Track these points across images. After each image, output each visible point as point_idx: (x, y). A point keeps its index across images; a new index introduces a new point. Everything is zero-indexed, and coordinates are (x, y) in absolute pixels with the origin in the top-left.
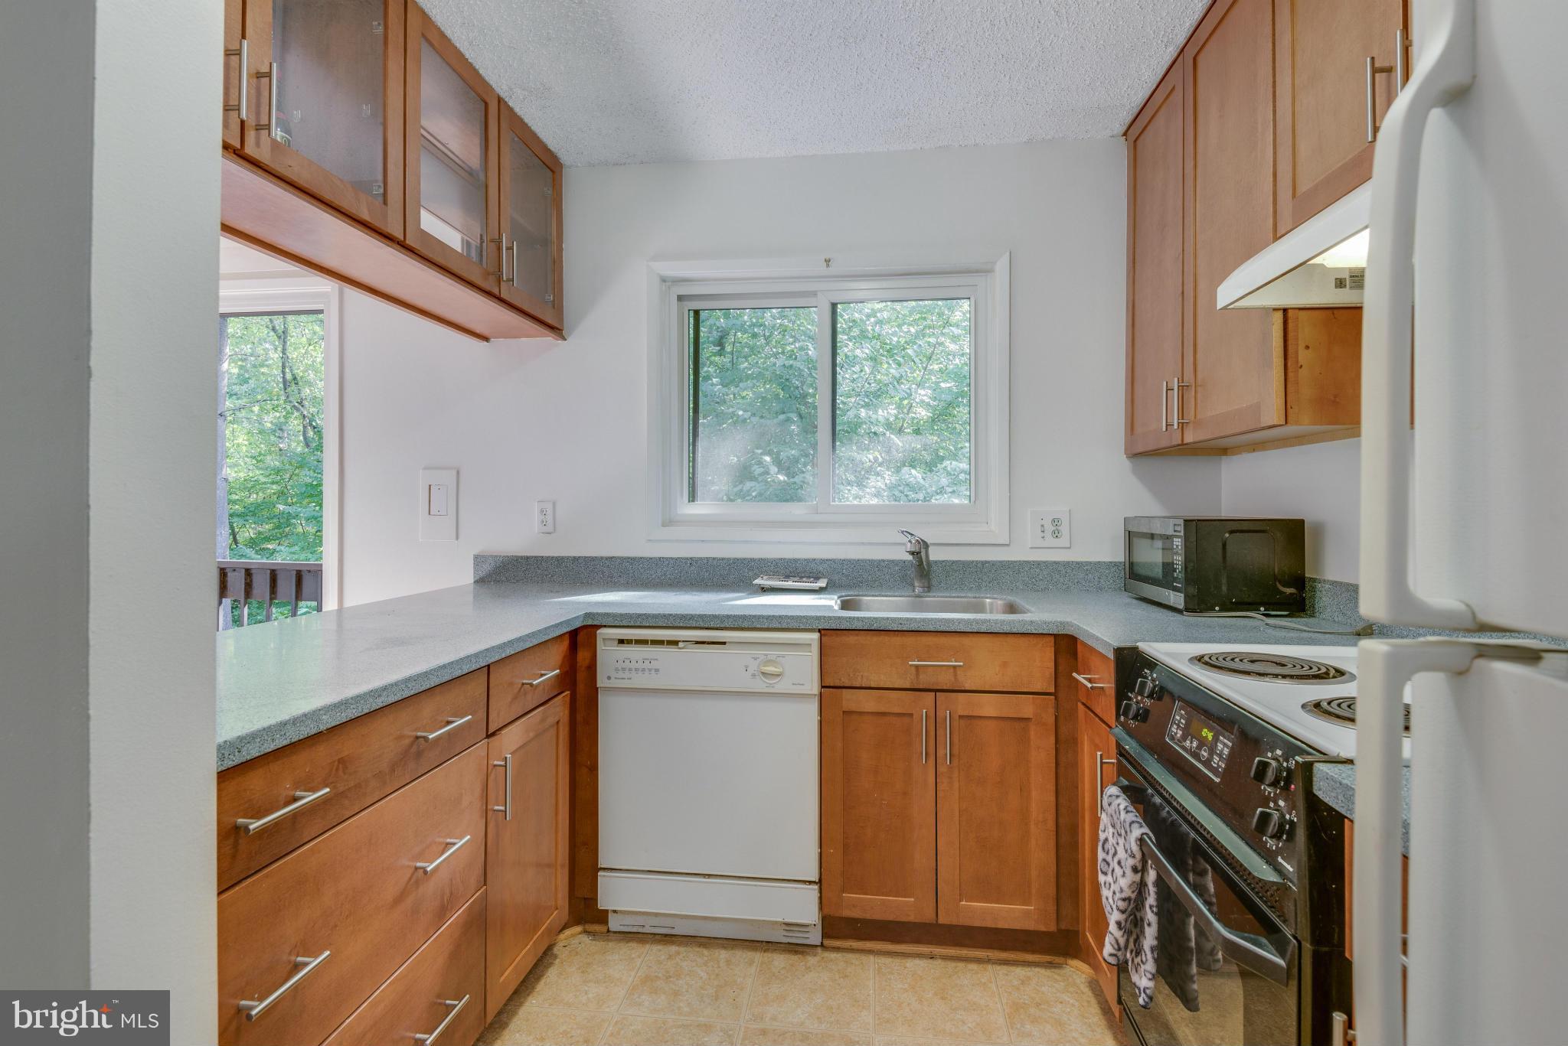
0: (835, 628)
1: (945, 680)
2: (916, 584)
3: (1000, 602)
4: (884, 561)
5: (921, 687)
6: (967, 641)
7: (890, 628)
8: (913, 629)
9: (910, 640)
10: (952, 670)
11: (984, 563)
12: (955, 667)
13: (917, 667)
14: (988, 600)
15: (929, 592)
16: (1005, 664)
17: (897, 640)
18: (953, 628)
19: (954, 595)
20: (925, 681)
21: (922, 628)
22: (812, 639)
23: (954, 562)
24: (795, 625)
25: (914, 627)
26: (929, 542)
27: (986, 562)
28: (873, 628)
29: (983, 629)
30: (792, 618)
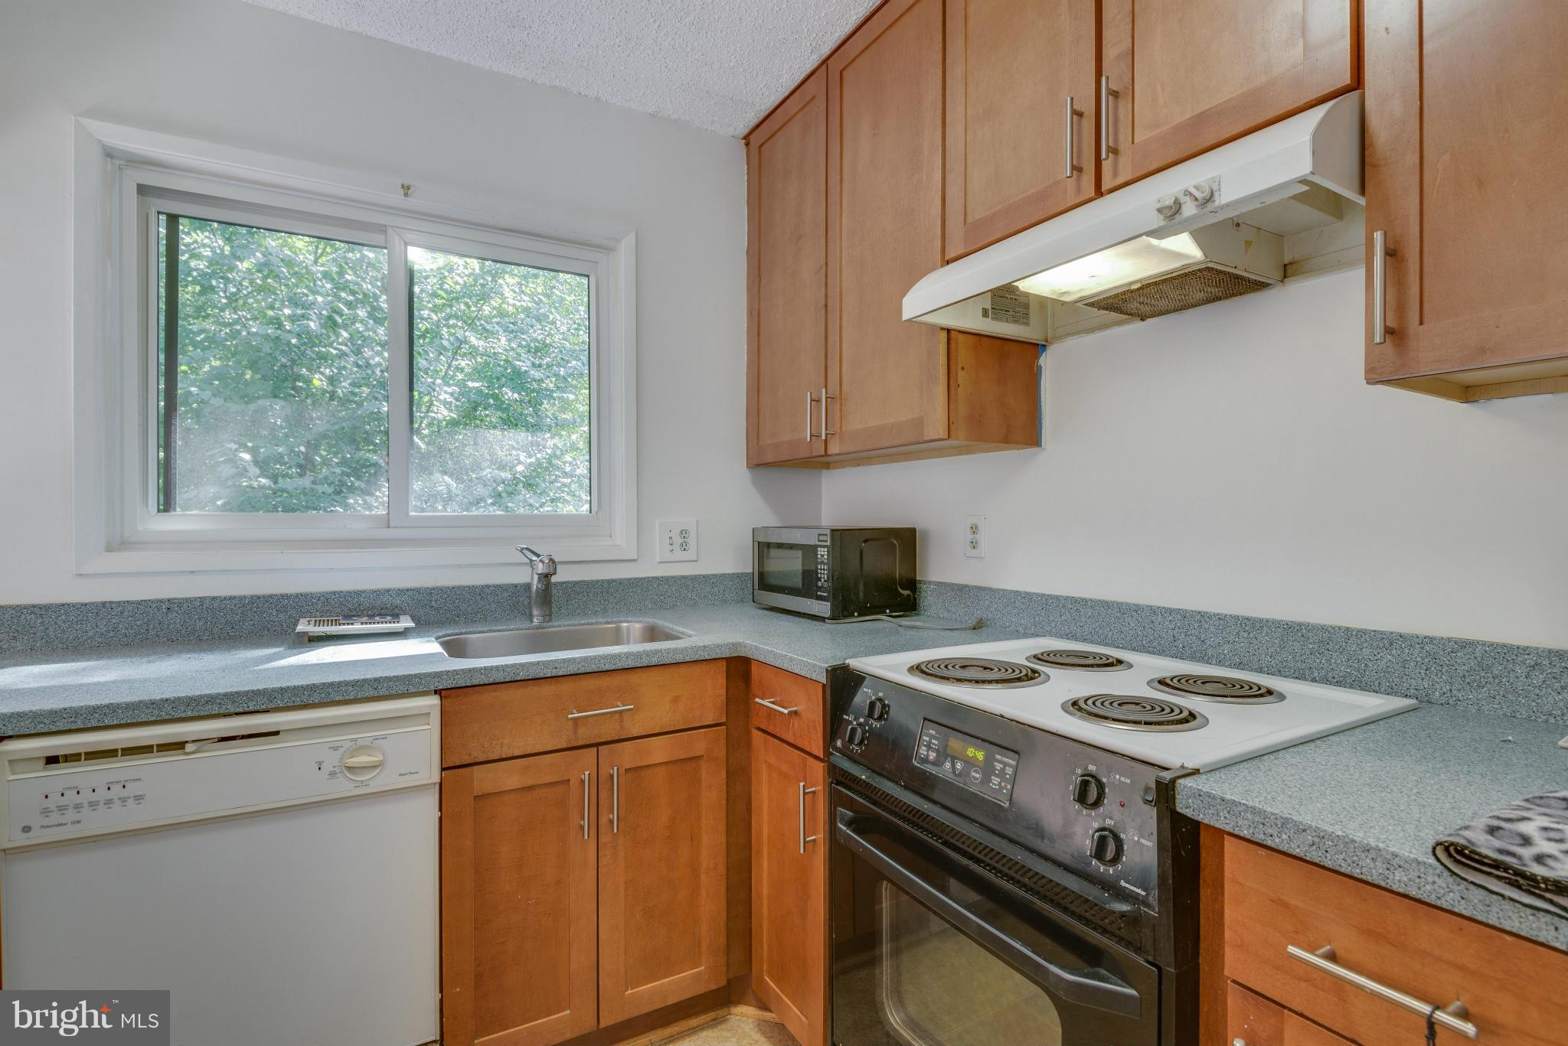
0: (464, 685)
1: (609, 731)
2: (535, 612)
3: (637, 626)
4: (488, 586)
5: (580, 743)
6: (634, 678)
7: (542, 675)
8: (571, 672)
9: (566, 687)
10: (617, 716)
11: (610, 582)
12: (621, 712)
13: (575, 720)
14: (625, 624)
15: (550, 620)
16: (676, 699)
17: (547, 690)
18: (620, 666)
19: (583, 622)
20: (585, 735)
21: (583, 670)
22: (431, 706)
23: (576, 583)
24: (403, 689)
25: (573, 669)
26: (556, 560)
27: (613, 581)
28: (519, 678)
29: (654, 661)
30: (397, 679)
